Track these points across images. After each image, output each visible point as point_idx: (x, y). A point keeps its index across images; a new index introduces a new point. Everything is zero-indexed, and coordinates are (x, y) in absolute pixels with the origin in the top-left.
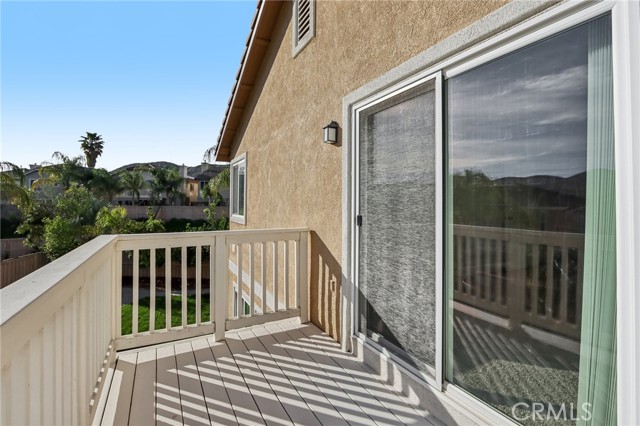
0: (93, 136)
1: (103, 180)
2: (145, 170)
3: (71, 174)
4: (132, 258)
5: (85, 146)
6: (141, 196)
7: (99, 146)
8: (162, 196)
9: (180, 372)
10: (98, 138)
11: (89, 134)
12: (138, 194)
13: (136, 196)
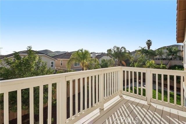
0: (149, 41)
1: (151, 53)
2: (164, 49)
3: (143, 52)
4: (155, 76)
5: (147, 44)
6: (163, 57)
7: (151, 43)
8: (170, 57)
9: (131, 106)
10: (150, 41)
11: (148, 40)
12: (162, 56)
13: (161, 57)
